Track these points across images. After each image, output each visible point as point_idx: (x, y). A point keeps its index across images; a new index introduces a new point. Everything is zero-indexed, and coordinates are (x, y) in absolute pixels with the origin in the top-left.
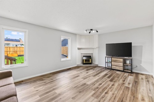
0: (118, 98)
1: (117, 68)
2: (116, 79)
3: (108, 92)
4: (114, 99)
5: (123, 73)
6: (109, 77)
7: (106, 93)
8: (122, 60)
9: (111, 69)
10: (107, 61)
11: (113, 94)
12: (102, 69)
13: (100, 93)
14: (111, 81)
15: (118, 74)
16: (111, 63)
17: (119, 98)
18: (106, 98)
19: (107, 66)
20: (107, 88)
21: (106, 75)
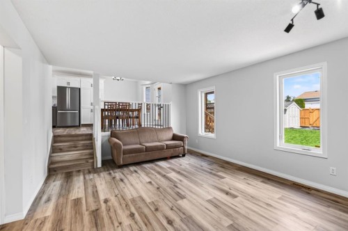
0: (106, 225)
3: (134, 219)
4: (110, 218)
7: (132, 215)
11: (120, 223)
13: (139, 208)
17: (104, 226)
18: (123, 209)
20: (146, 225)
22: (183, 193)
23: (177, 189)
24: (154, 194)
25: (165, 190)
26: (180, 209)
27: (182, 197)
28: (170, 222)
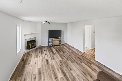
3: (71, 57)
8: (58, 39)
9: (53, 46)
13: (71, 60)
22: (60, 63)
23: (61, 65)
24: (68, 63)
25: (65, 65)
26: (62, 58)
27: (60, 61)
28: (64, 56)
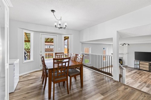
1: (144, 69)
2: (143, 75)
5: (149, 72)
6: (138, 73)
8: (148, 64)
9: (139, 69)
10: (135, 64)
12: (131, 69)
14: (140, 75)
15: (145, 72)
16: (139, 65)
19: (135, 67)
21: (136, 72)
